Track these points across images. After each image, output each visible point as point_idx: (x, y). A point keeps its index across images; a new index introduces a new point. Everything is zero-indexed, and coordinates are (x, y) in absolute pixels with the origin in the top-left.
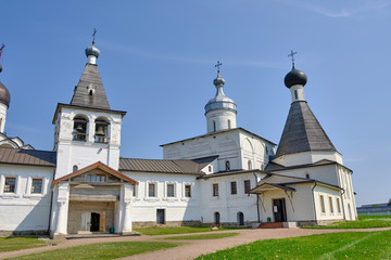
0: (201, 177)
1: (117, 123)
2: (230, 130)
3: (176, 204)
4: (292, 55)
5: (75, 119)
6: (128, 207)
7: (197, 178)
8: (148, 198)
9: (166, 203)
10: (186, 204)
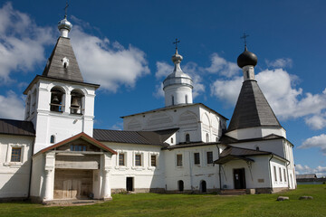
0: (165, 147)
1: (91, 95)
2: (187, 106)
3: (143, 173)
4: (245, 37)
5: (52, 90)
6: (108, 175)
7: (162, 149)
8: (118, 166)
9: (135, 172)
10: (153, 173)
